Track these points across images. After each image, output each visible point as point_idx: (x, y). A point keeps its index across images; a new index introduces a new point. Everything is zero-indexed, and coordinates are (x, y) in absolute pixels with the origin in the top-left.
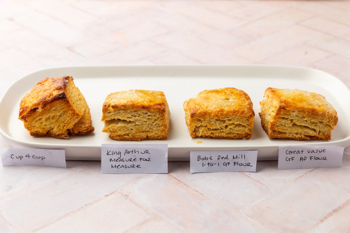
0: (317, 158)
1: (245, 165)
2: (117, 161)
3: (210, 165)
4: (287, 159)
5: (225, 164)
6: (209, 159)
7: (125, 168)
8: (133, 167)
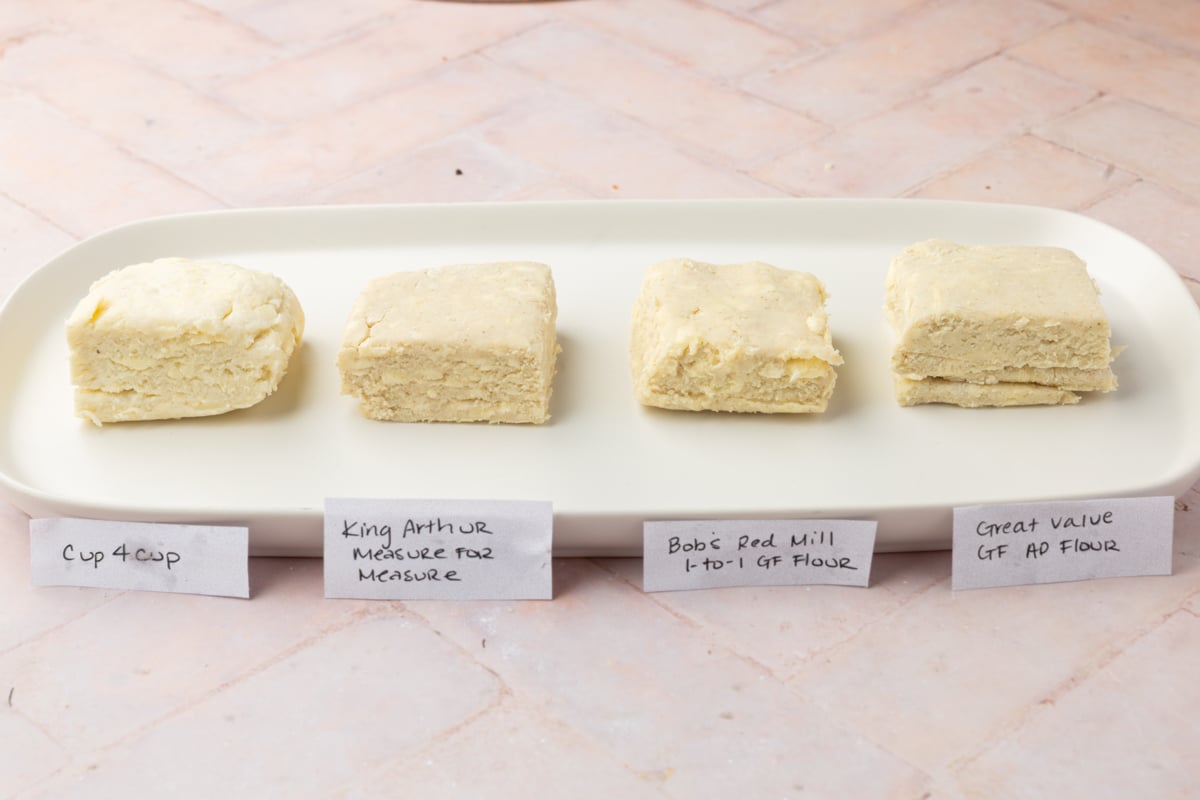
0: (1084, 547)
1: (833, 563)
2: (378, 557)
3: (711, 565)
4: (983, 554)
5: (762, 562)
6: (709, 546)
7: (406, 580)
8: (433, 577)
